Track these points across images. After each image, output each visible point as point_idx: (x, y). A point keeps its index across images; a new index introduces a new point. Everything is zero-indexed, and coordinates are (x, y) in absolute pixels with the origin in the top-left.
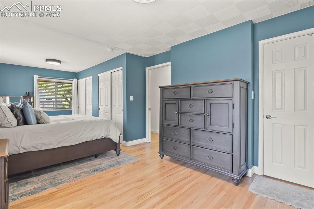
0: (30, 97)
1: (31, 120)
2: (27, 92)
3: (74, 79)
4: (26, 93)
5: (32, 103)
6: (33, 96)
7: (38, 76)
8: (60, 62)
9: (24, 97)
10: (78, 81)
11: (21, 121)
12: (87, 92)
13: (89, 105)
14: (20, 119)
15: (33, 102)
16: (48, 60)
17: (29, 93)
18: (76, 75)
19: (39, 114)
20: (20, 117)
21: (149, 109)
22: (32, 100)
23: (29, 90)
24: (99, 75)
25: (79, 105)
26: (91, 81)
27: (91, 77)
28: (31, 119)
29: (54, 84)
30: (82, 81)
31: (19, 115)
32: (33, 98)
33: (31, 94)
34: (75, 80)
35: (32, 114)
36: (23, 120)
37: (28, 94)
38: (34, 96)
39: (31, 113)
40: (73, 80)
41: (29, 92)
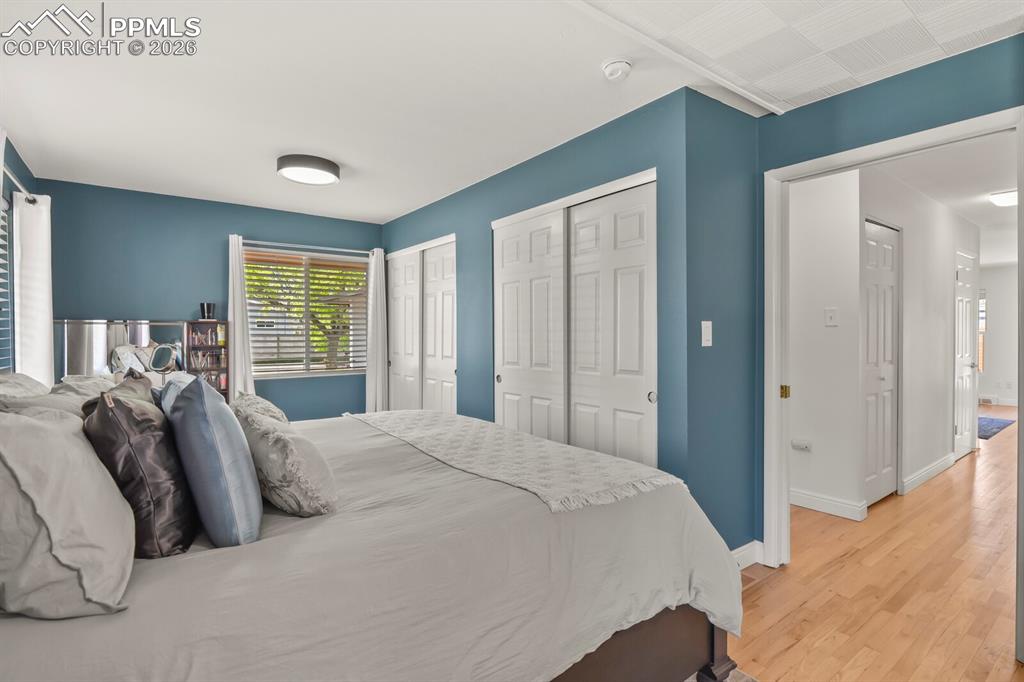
0: (216, 324)
1: (231, 509)
2: (202, 305)
3: (375, 250)
4: (199, 308)
5: (221, 347)
6: (225, 322)
7: (244, 239)
8: (332, 166)
9: (194, 326)
10: (391, 256)
11: (164, 518)
12: (430, 302)
13: (439, 353)
14: (158, 504)
15: (226, 346)
16: (286, 160)
17: (207, 309)
18: (381, 236)
19: (273, 456)
20: (157, 486)
21: (785, 391)
22: (221, 338)
23: (211, 297)
24: (495, 225)
25: (391, 355)
26: (453, 254)
27: (452, 237)
28: (227, 497)
29: (300, 272)
30: (405, 258)
31: (154, 475)
32: (224, 326)
33: (218, 311)
34: (378, 252)
35: (235, 461)
36: (177, 511)
37: (209, 312)
38: (230, 318)
39: (225, 459)
40: (367, 256)
41: (209, 305)
